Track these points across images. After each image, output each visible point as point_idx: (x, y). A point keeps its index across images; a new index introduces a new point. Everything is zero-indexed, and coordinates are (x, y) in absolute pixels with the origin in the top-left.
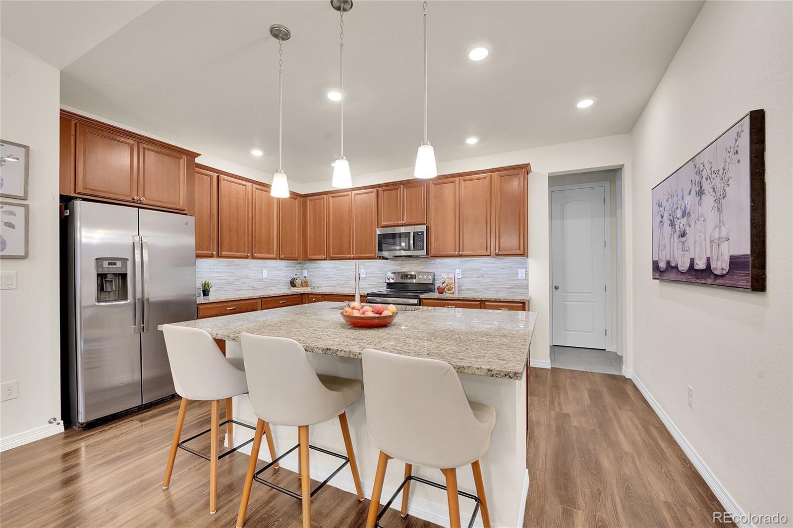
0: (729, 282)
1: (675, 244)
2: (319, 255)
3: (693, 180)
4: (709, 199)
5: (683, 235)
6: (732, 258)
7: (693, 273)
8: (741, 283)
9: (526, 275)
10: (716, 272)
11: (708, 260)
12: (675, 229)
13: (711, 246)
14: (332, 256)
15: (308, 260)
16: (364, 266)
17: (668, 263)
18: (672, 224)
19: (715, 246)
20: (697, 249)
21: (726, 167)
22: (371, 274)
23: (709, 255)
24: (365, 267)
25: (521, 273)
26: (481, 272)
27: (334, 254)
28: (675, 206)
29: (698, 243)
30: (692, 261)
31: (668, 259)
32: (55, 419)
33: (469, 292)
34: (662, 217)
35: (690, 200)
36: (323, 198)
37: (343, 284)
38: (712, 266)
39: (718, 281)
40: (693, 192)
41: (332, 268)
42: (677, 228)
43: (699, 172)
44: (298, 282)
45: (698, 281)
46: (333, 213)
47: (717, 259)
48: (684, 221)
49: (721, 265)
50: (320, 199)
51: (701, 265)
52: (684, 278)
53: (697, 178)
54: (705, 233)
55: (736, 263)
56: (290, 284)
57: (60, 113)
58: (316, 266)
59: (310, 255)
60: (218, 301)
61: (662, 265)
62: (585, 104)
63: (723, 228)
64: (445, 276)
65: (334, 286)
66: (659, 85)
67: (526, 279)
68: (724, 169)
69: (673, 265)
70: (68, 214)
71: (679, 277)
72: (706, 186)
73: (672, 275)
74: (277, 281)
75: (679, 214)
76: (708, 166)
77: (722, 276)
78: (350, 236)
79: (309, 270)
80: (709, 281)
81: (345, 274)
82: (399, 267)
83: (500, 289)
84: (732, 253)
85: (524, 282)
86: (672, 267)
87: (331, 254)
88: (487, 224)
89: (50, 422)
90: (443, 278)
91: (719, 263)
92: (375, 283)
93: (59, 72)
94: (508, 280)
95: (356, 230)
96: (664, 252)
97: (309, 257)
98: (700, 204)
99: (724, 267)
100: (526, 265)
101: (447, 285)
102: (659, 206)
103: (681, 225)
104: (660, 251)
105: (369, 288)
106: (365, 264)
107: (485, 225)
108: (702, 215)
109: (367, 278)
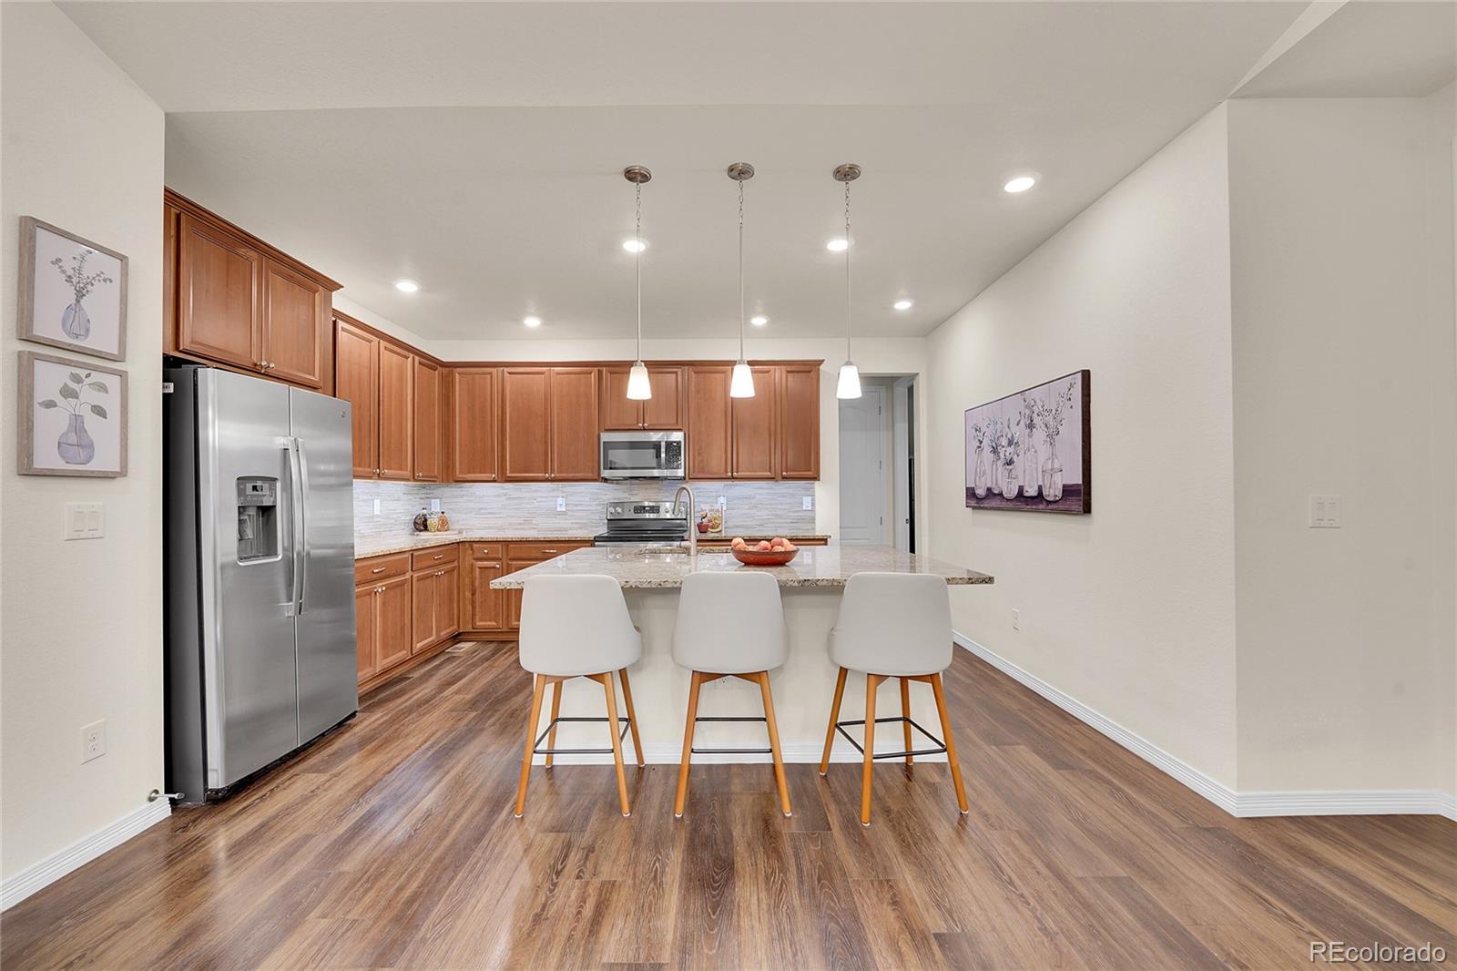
0: (1062, 507)
1: (999, 471)
2: (481, 473)
3: (1023, 413)
4: (1040, 434)
5: (1010, 463)
6: (1064, 486)
7: (1022, 499)
8: (1073, 507)
9: (813, 505)
10: (1048, 499)
11: (1040, 488)
12: (998, 456)
13: (1043, 477)
14: (509, 475)
15: (456, 481)
16: (563, 492)
17: (989, 490)
18: (995, 451)
19: (1047, 476)
20: (1027, 478)
21: (1059, 409)
22: (576, 505)
23: (1040, 483)
24: (564, 495)
25: (807, 502)
26: (754, 501)
27: (513, 472)
28: (998, 434)
29: (1027, 472)
30: (1021, 489)
31: (989, 485)
32: (156, 792)
33: (739, 530)
34: (981, 442)
35: (1019, 432)
36: (491, 373)
37: (520, 524)
38: (1044, 493)
39: (1050, 507)
40: (1022, 423)
41: (498, 496)
42: (1002, 455)
43: (1030, 407)
44: (433, 521)
45: (1029, 507)
46: (510, 400)
47: (1050, 487)
48: (1011, 449)
49: (1053, 492)
50: (484, 374)
51: (1031, 491)
52: (1010, 505)
53: (1027, 412)
54: (1037, 463)
55: (1068, 491)
56: (413, 526)
57: (165, 195)
58: (463, 493)
59: (460, 473)
60: (363, 557)
61: (981, 492)
62: (903, 305)
63: (1056, 461)
64: (706, 508)
65: (501, 528)
66: (971, 303)
67: (813, 510)
68: (1057, 410)
69: (996, 492)
70: (172, 391)
71: (1004, 504)
72: (1037, 420)
73: (995, 503)
74: (393, 521)
75: (1004, 442)
76: (1040, 404)
77: (1056, 502)
78: (546, 442)
79: (444, 500)
80: (1041, 507)
81: (524, 506)
82: (626, 495)
83: (777, 525)
84: (1064, 483)
85: (808, 514)
86: (995, 495)
87: (508, 472)
88: (770, 435)
89: (151, 800)
90: (702, 511)
91: (1052, 491)
92: (585, 521)
93: (163, 113)
94: (789, 512)
95: (558, 432)
96: (983, 479)
97: (459, 476)
98: (1030, 436)
99: (1057, 494)
100: (814, 492)
101: (710, 521)
102: (976, 430)
103: (1007, 454)
104: (977, 478)
105: (571, 529)
106: (565, 489)
107: (768, 437)
108: (1033, 447)
109: (570, 513)
